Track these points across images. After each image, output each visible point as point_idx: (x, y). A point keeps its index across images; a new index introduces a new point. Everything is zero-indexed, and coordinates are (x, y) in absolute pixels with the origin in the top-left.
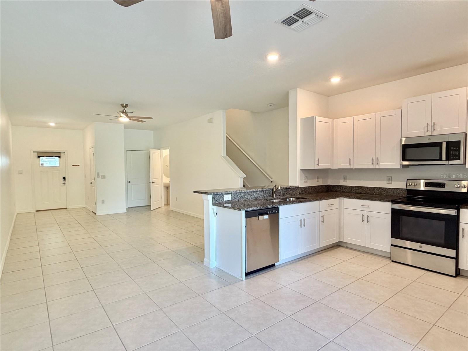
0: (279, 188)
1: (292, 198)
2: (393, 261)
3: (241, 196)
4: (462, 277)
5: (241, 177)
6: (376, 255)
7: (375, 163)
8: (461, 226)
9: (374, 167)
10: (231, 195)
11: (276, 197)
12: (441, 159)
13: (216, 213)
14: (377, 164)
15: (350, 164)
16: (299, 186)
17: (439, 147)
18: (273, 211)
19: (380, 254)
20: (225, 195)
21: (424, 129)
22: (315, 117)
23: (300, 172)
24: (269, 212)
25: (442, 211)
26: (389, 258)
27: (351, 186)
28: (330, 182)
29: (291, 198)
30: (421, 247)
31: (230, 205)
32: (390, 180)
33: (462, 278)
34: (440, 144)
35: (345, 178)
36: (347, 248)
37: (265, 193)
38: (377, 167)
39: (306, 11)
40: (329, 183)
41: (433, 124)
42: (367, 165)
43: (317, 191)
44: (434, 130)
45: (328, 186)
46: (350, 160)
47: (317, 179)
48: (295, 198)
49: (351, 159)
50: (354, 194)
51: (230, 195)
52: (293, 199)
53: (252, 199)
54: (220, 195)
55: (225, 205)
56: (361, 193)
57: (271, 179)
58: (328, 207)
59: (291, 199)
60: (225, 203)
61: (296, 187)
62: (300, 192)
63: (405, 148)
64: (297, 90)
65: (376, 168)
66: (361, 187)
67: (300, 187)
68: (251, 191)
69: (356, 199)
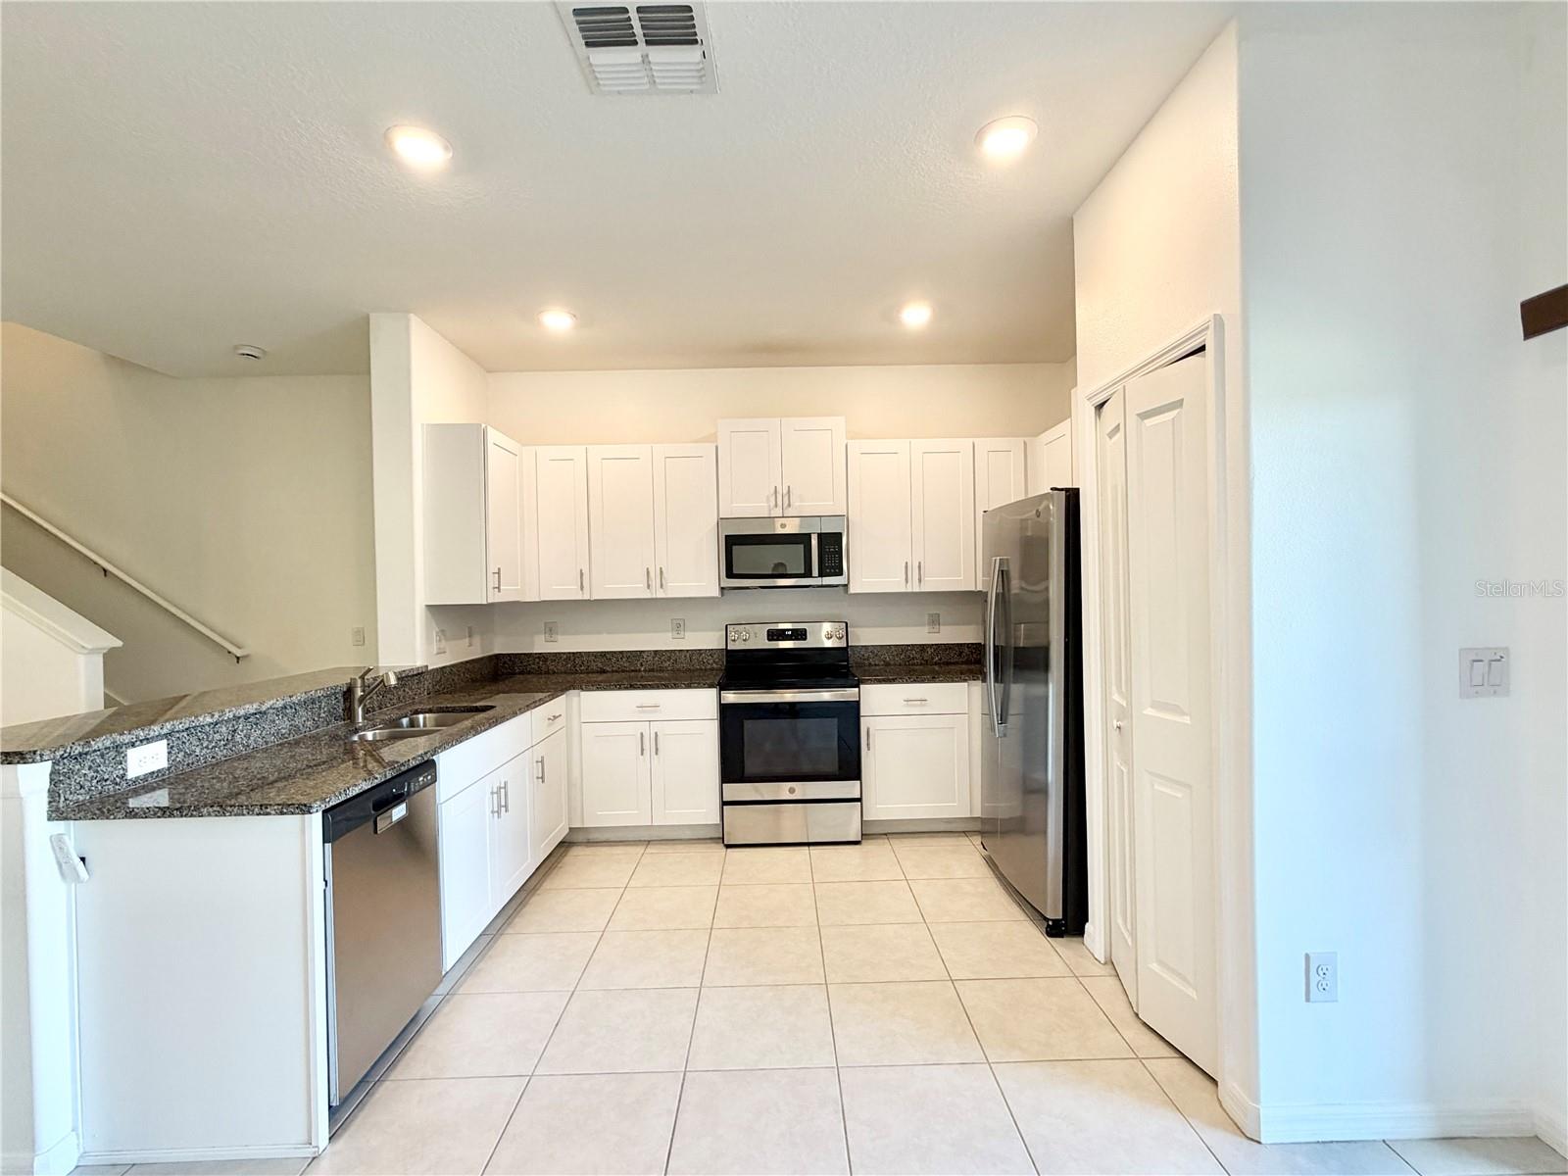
0: (393, 681)
1: (422, 713)
2: (728, 846)
3: (217, 737)
4: (868, 839)
5: (92, 651)
6: (681, 840)
7: (655, 582)
8: (864, 723)
9: (652, 594)
10: (165, 741)
11: (364, 718)
12: (808, 574)
13: (83, 859)
14: (662, 586)
15: (582, 588)
16: (427, 666)
17: (802, 546)
18: (421, 779)
19: (688, 834)
20: (133, 745)
21: (768, 500)
22: (483, 426)
23: (427, 617)
24: (409, 785)
25: (826, 695)
26: (719, 838)
27: (573, 653)
28: (501, 645)
29: (417, 712)
30: (792, 791)
31: (161, 798)
32: (679, 627)
33: (870, 841)
34: (803, 539)
35: (550, 631)
36: (590, 843)
37: (320, 707)
38: (660, 594)
39: (687, 27)
40: (498, 649)
41: (785, 491)
42: (633, 588)
43: (472, 679)
44: (789, 505)
45: (497, 656)
46: (582, 574)
47: (470, 636)
48: (430, 711)
49: (586, 571)
50: (582, 676)
51: (161, 746)
52: (427, 715)
53: (266, 742)
54: (102, 756)
55: (133, 803)
56: (603, 672)
57: (239, 648)
58: (550, 725)
59: (418, 719)
60: (136, 793)
61: (420, 671)
62: (430, 686)
63: (732, 542)
64: (408, 320)
65: (658, 596)
66: (603, 654)
67: (429, 668)
68: (264, 708)
69: (620, 689)
